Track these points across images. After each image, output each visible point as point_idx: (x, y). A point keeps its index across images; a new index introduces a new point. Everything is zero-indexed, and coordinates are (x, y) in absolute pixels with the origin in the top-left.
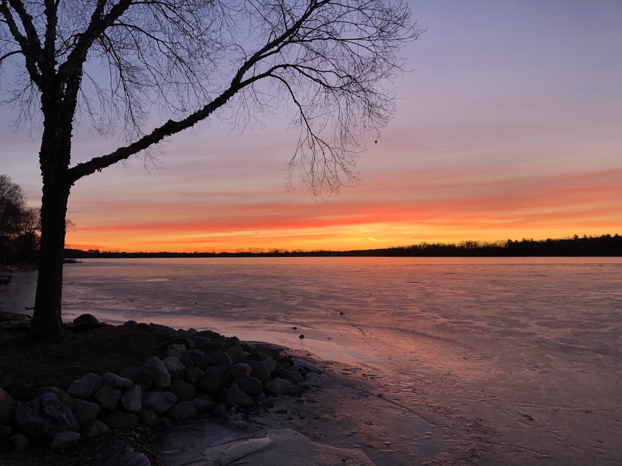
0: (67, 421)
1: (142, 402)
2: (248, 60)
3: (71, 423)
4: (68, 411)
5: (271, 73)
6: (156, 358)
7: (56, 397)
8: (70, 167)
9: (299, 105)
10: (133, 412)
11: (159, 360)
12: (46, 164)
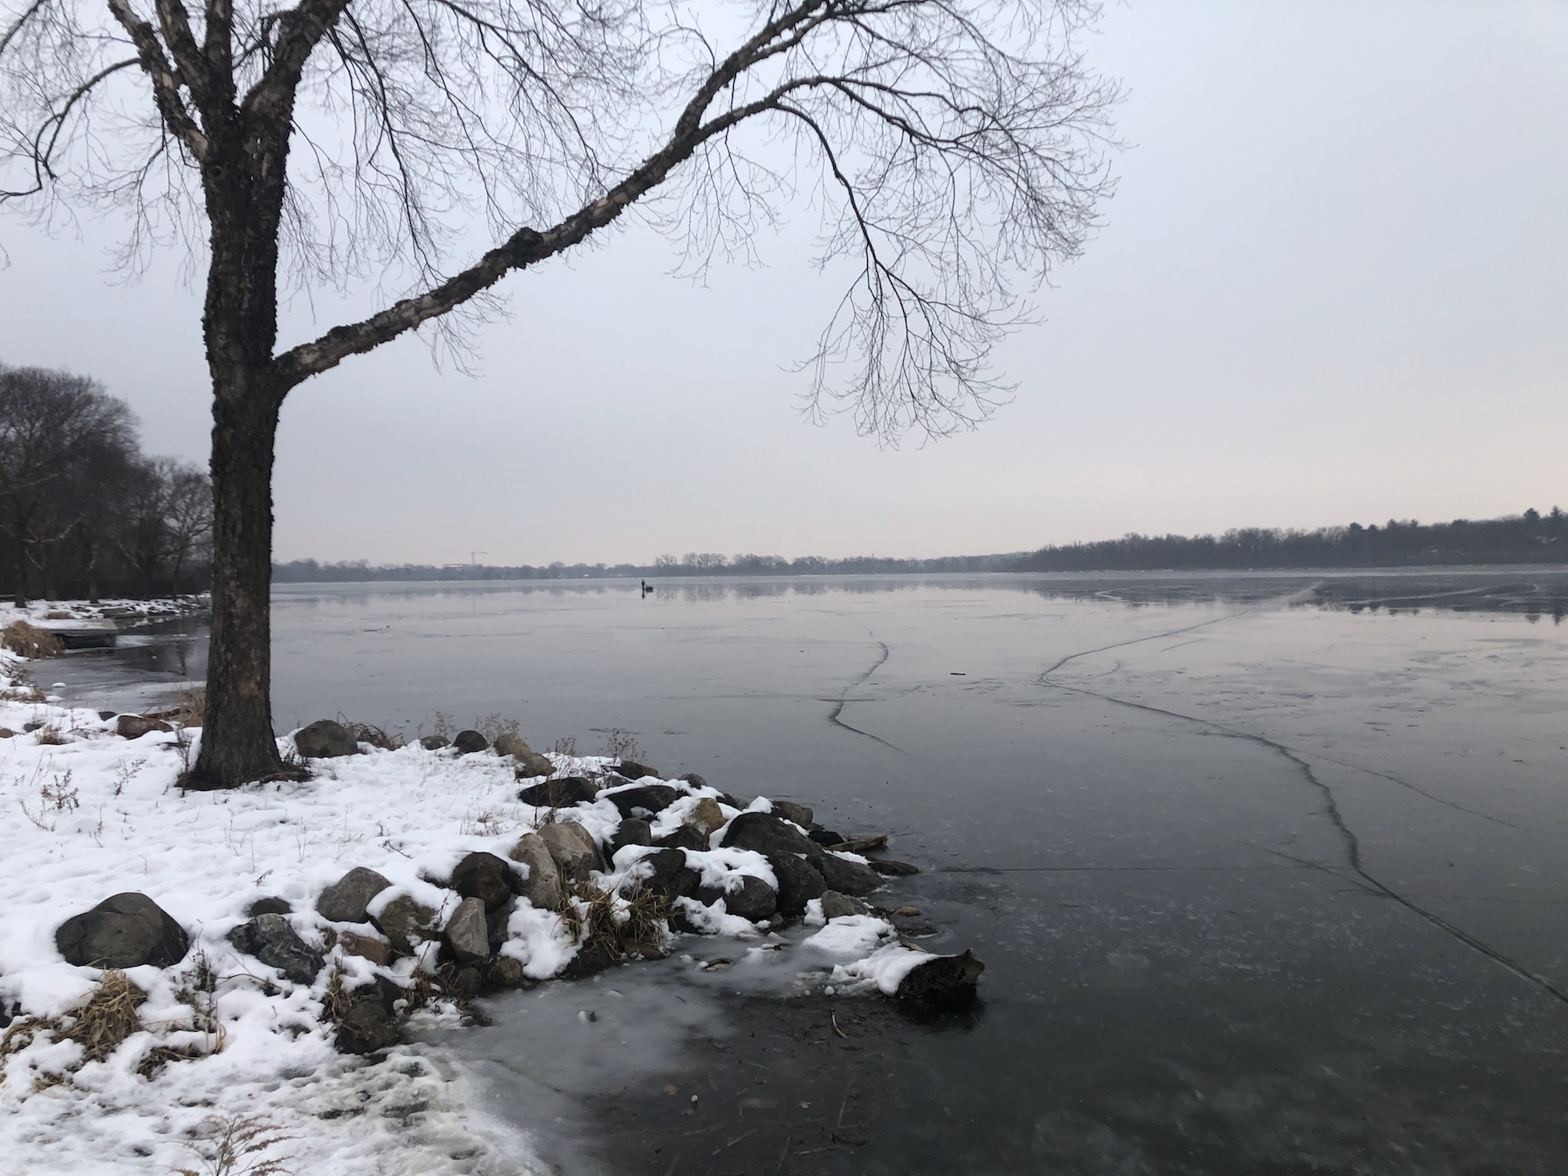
1: (489, 937)
2: (716, 69)
5: (779, 101)
7: (286, 925)
8: (278, 350)
9: (847, 185)
10: (470, 960)
12: (221, 346)
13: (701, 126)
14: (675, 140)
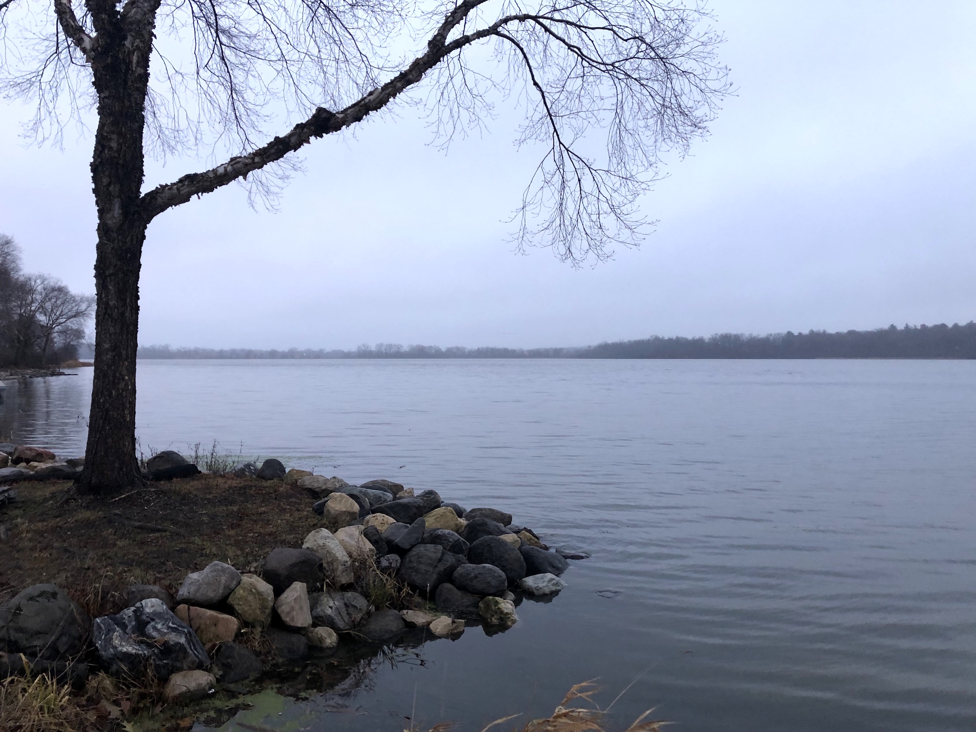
0: (189, 650)
1: (311, 611)
3: (194, 653)
4: (189, 632)
5: (500, 29)
6: (325, 532)
7: (165, 607)
8: (145, 189)
9: (540, 89)
10: (298, 630)
11: (330, 534)
12: (105, 184)
13: (446, 44)
14: (428, 52)
